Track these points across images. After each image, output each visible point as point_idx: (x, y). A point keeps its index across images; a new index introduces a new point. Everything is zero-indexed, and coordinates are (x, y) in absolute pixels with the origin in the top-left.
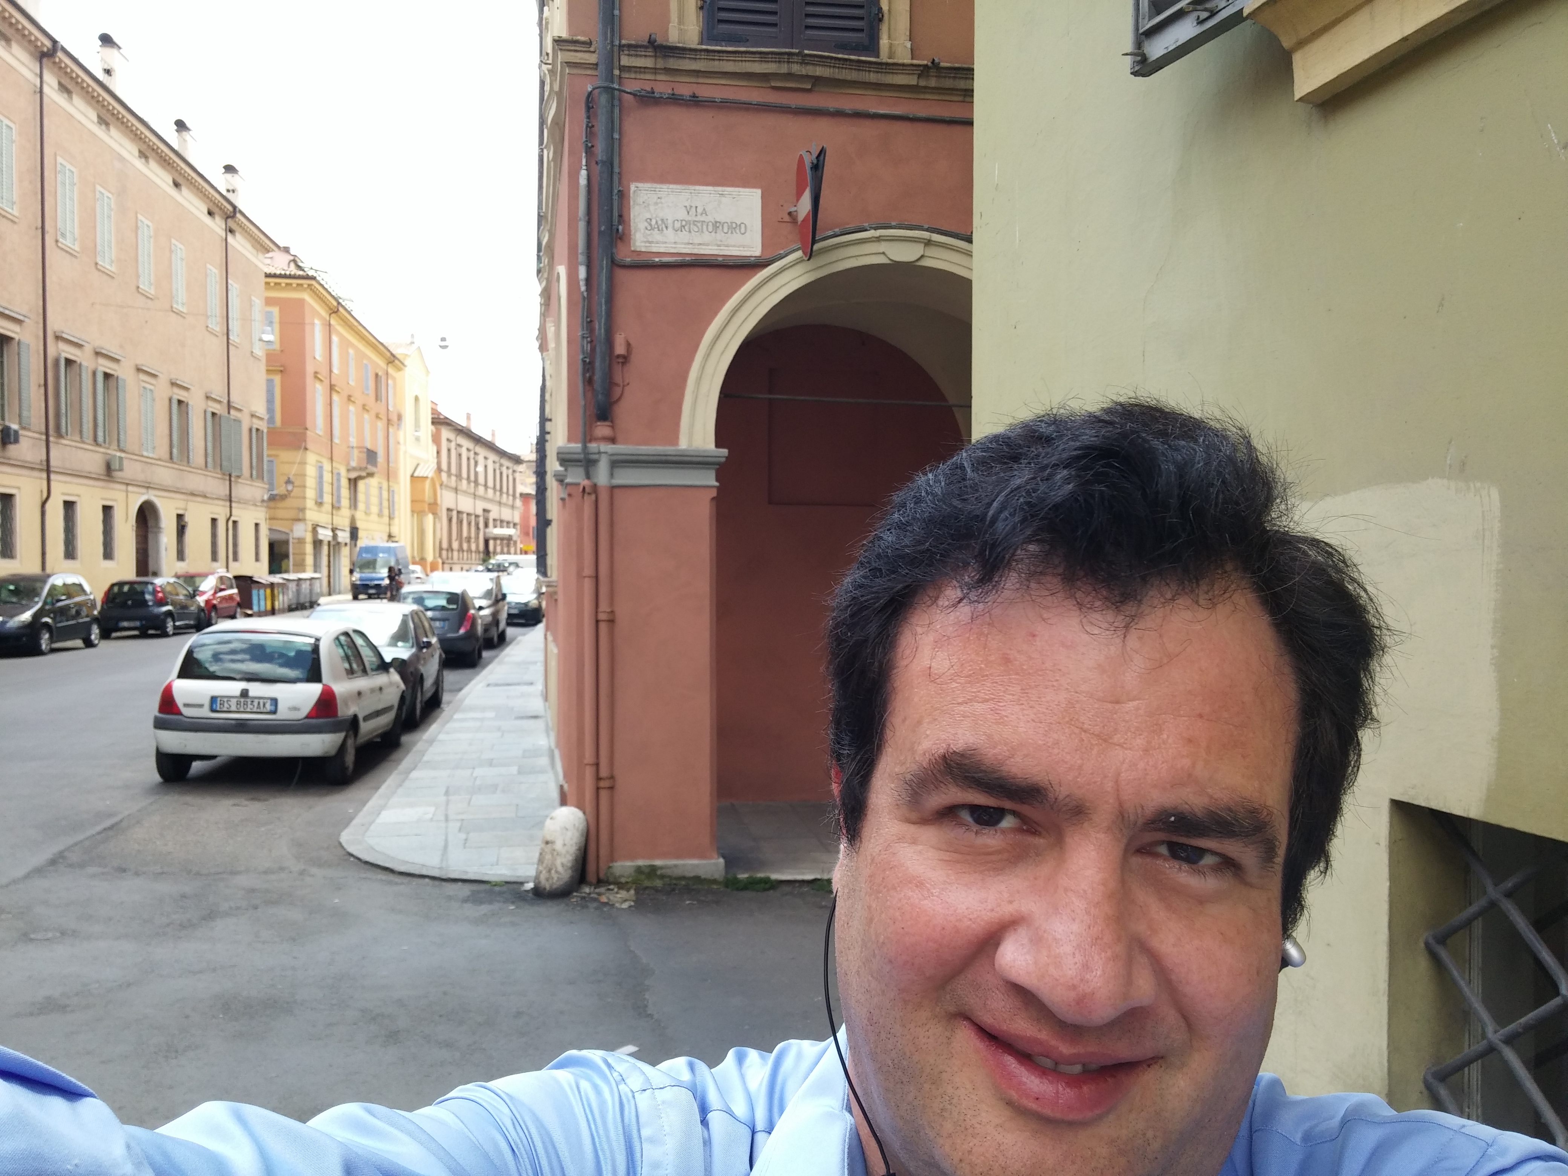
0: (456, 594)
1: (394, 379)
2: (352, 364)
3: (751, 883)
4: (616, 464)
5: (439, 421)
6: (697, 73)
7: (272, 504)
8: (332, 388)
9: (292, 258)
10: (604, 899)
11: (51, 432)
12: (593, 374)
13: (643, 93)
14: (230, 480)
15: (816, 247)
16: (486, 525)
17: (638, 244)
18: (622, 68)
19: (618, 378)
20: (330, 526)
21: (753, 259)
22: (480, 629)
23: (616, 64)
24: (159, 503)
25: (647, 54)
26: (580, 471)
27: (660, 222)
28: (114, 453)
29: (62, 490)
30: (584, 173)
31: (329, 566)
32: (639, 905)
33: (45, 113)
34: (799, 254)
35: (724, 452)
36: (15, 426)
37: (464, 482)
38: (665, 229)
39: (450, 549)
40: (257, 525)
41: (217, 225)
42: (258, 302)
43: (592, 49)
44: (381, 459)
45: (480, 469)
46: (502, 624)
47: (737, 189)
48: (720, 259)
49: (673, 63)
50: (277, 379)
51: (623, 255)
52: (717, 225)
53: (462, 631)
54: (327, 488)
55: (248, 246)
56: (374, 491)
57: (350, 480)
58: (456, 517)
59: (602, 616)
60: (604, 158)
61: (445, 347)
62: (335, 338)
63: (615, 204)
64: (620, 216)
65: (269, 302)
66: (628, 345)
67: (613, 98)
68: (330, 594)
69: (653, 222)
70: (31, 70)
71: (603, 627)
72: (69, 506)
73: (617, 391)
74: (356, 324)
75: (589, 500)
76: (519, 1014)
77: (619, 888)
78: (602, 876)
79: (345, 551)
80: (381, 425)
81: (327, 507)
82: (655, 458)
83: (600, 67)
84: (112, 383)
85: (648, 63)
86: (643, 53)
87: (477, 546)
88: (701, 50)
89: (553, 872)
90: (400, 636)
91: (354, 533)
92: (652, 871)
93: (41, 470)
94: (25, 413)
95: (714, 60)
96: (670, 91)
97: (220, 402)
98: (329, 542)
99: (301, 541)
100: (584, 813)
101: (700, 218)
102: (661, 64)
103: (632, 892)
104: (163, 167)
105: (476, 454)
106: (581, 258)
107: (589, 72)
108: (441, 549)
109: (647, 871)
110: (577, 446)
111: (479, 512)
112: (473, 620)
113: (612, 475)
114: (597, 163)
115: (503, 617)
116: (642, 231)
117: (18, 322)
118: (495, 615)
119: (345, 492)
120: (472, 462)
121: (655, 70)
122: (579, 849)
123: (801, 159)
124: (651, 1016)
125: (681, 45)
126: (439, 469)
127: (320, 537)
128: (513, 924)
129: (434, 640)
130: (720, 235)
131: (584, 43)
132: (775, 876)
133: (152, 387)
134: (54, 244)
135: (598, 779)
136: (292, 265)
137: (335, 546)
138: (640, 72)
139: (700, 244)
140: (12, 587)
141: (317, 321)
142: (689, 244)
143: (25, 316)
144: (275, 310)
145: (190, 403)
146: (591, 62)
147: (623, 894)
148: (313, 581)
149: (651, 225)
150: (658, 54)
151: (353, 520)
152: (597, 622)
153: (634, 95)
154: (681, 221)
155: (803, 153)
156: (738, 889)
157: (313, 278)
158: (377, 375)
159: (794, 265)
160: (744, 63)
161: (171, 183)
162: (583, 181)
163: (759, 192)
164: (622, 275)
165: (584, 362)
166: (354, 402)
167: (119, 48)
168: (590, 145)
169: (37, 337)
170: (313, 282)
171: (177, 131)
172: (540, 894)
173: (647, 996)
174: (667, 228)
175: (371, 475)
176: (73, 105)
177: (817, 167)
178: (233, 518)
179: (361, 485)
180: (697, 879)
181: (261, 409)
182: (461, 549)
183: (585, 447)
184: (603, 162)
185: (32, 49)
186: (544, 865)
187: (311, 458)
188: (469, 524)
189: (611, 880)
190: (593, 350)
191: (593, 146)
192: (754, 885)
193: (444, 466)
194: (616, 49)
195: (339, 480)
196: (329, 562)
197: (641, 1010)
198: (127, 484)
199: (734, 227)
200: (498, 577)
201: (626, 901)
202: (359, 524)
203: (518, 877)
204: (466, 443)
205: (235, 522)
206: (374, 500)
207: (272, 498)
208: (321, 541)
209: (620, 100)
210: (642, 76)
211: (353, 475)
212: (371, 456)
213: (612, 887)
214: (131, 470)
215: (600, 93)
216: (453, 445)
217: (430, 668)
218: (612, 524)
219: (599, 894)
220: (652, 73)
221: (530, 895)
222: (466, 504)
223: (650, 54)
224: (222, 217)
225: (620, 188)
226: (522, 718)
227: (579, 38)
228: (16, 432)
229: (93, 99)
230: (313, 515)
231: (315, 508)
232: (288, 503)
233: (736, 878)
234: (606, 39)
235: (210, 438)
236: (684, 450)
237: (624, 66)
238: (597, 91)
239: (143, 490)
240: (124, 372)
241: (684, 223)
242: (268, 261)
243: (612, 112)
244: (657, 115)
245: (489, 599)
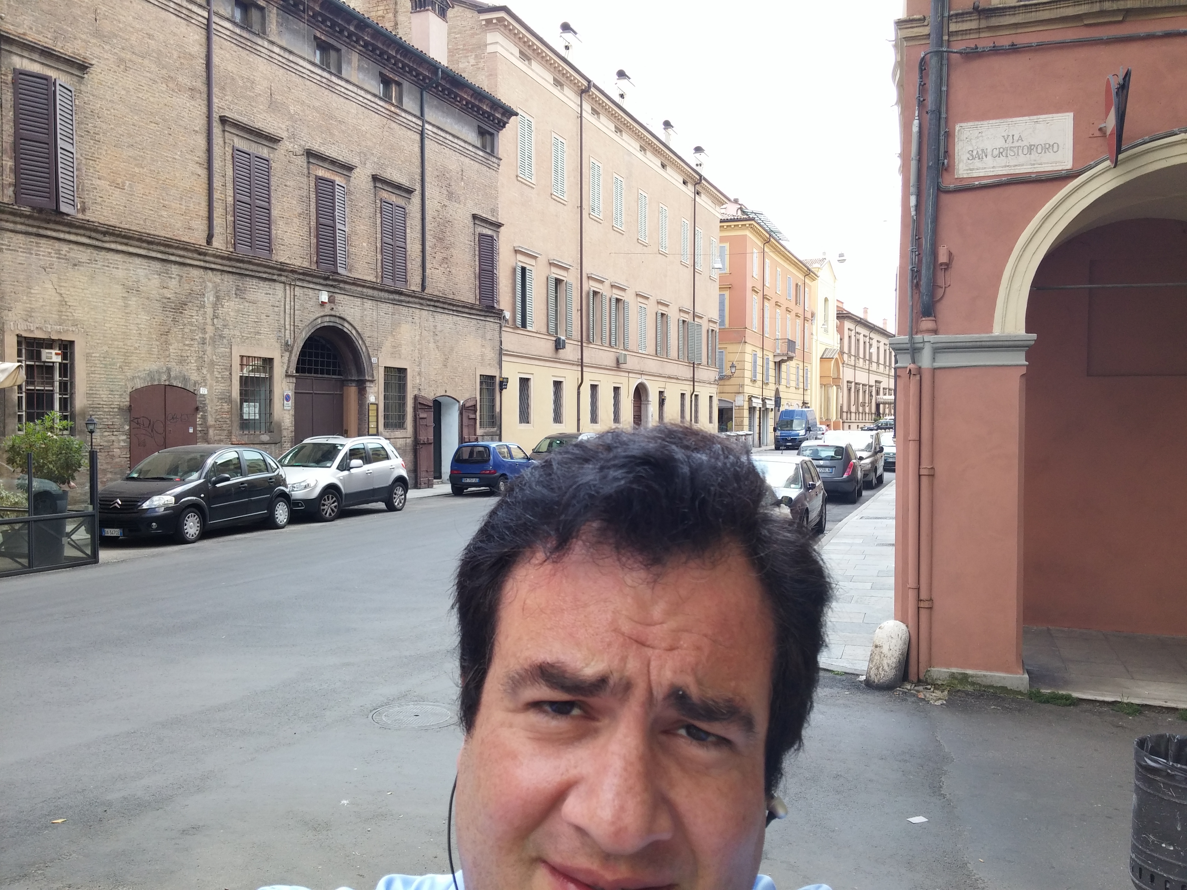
0: (842, 447)
1: (810, 287)
2: (779, 278)
3: (1052, 698)
4: (938, 350)
5: (843, 316)
6: (1016, 25)
7: (721, 383)
8: (764, 297)
9: (739, 206)
10: (921, 696)
11: (584, 340)
12: (920, 279)
13: (968, 50)
14: (694, 367)
15: (1121, 157)
16: (878, 393)
17: (961, 172)
18: (950, 34)
19: (941, 282)
20: (761, 397)
21: (1064, 172)
22: (859, 475)
23: (945, 31)
24: (648, 384)
25: (972, 18)
26: (908, 357)
27: (980, 152)
28: (621, 352)
29: (590, 378)
30: (916, 122)
31: (760, 426)
32: (950, 704)
33: (583, 130)
34: (1107, 163)
35: (1034, 336)
36: (563, 338)
37: (861, 360)
38: (984, 157)
39: (849, 412)
40: (711, 397)
41: (689, 190)
42: (716, 241)
43: (926, 23)
44: (798, 346)
45: (874, 350)
46: (880, 471)
47: (1051, 115)
48: (1033, 176)
49: (995, 21)
50: (727, 293)
51: (948, 182)
52: (1031, 148)
53: (845, 476)
54: (759, 369)
55: (710, 202)
56: (793, 371)
57: (775, 362)
58: (854, 387)
59: (923, 472)
60: (934, 108)
61: (843, 261)
62: (767, 261)
63: (942, 143)
64: (946, 152)
65: (722, 239)
66: (950, 254)
67: (942, 59)
68: (760, 446)
69: (975, 153)
70: (575, 103)
71: (925, 481)
72: (594, 387)
73: (940, 292)
74: (783, 250)
75: (915, 380)
76: (837, 776)
77: (935, 688)
78: (922, 677)
79: (771, 415)
80: (799, 322)
81: (759, 383)
82: (971, 344)
83: (932, 36)
84: (621, 305)
85: (973, 25)
86: (969, 18)
87: (870, 409)
88: (1019, 7)
89: (880, 669)
90: (794, 480)
91: (778, 401)
92: (965, 678)
93: (578, 365)
94: (569, 329)
95: (1031, 12)
96: (992, 45)
97: (688, 313)
98: (760, 408)
99: (741, 408)
100: (907, 626)
101: (1016, 144)
102: (984, 24)
103: (946, 693)
104: (655, 155)
105: (870, 338)
106: (913, 190)
107: (923, 42)
108: (842, 411)
109: (959, 677)
110: (905, 338)
111: (872, 383)
112: (854, 468)
113: (934, 359)
114: (927, 113)
115: (881, 464)
116: (965, 162)
117: (566, 269)
118: (874, 464)
119: (772, 372)
120: (867, 345)
121: (979, 30)
122: (902, 654)
123: (1108, 82)
124: (944, 796)
125: (1001, 6)
126: (842, 352)
127: (754, 405)
128: (846, 706)
129: (819, 483)
130: (1034, 156)
131: (919, 20)
132: (1076, 695)
133: (645, 306)
134: (588, 216)
135: (919, 600)
136: (739, 211)
137: (765, 411)
138: (966, 34)
139: (1016, 165)
140: (558, 442)
141: (755, 251)
142: (1006, 166)
143: (570, 266)
144: (727, 245)
145: (669, 315)
146: (924, 34)
147: (938, 693)
148: (747, 437)
149: (972, 156)
150: (981, 17)
151: (777, 391)
152: (920, 476)
153: (961, 53)
154: (999, 149)
155: (1110, 77)
156: (1040, 702)
157: (753, 219)
158: (797, 285)
159: (1103, 173)
160: (1058, 10)
161: (660, 165)
162: (915, 129)
163: (1071, 115)
164: (946, 199)
165: (912, 270)
166: (780, 306)
167: (629, 78)
168: (922, 99)
169: (577, 278)
170: (753, 222)
171: (665, 129)
172: (870, 685)
173: (943, 779)
174: (986, 156)
175: (790, 358)
176: (600, 122)
177: (1124, 87)
178: (695, 393)
179: (784, 366)
180: (1004, 689)
181: (715, 316)
182: (857, 412)
183: (911, 338)
184: (933, 112)
185: (576, 89)
186: (874, 664)
187: (749, 349)
188: (864, 392)
189: (929, 681)
190: (920, 261)
191: (924, 100)
192: (1054, 699)
193: (846, 350)
194: (945, 19)
195: (768, 363)
196: (760, 423)
197: (936, 790)
198: (629, 372)
199: (1048, 148)
200: (877, 434)
201: (940, 699)
202: (782, 395)
203: (855, 670)
204: (863, 331)
205: (696, 396)
206: (793, 377)
207: (722, 378)
208: (755, 408)
209: (948, 59)
210: (968, 37)
211: (778, 359)
212: (791, 344)
213: (929, 687)
214: (632, 363)
215: (932, 57)
216: (853, 333)
217: (815, 504)
218: (933, 398)
219: (918, 691)
220: (976, 33)
221: (863, 685)
222: (862, 377)
223: (975, 18)
224: (692, 184)
225: (947, 130)
226: (883, 545)
227: (915, 16)
228: (564, 341)
229: (613, 116)
230: (749, 390)
231: (751, 384)
232: (733, 381)
233: (1039, 692)
234: (937, 13)
235: (681, 339)
236: (997, 336)
237: (952, 32)
238: (929, 55)
239: (639, 376)
240: (628, 297)
241: (1001, 150)
242: (723, 211)
243: (941, 70)
244: (978, 66)
245: (870, 451)
